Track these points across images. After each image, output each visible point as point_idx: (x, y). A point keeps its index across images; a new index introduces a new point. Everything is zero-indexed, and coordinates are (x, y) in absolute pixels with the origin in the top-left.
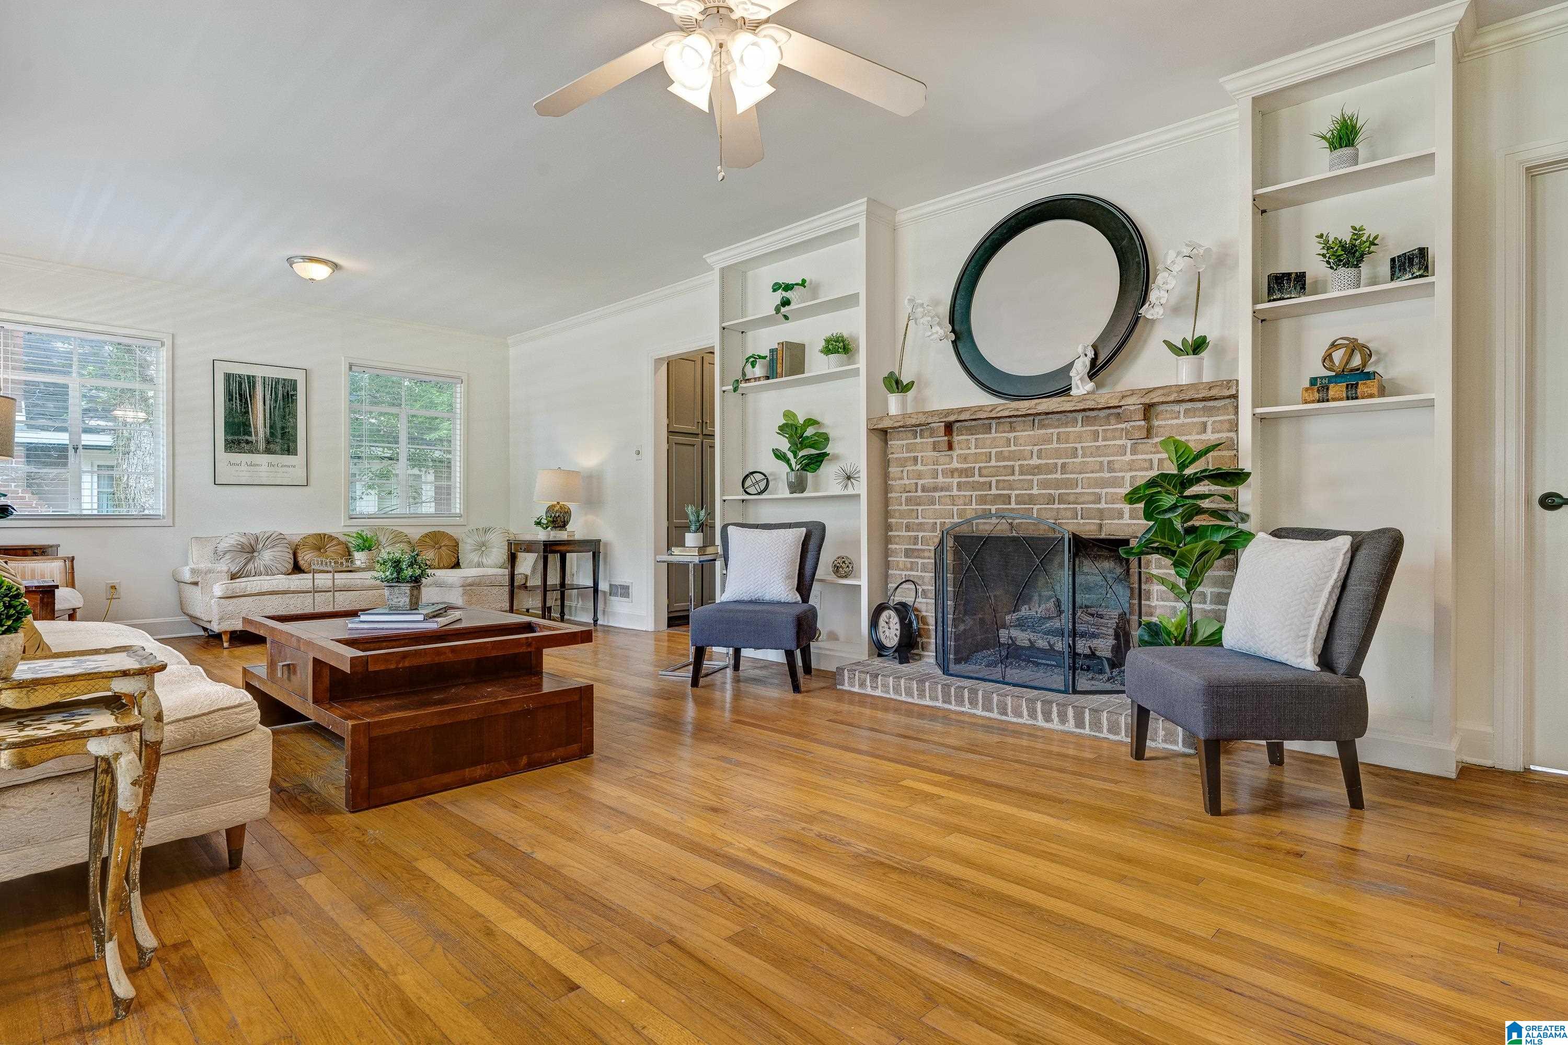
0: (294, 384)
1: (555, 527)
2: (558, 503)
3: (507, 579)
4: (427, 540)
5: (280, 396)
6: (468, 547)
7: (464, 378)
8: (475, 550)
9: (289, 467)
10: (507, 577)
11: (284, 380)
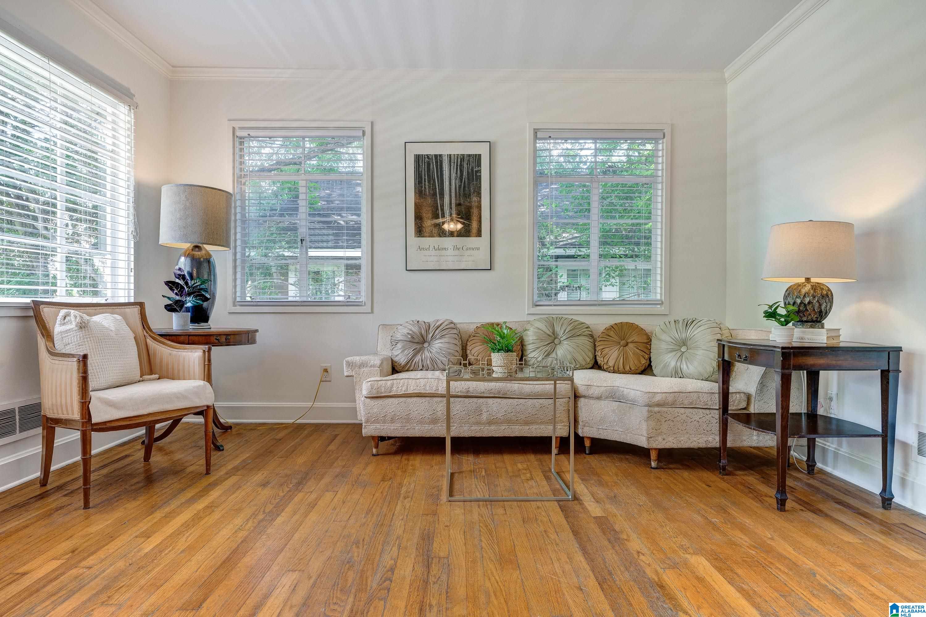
0: (478, 158)
1: (802, 322)
2: (808, 280)
3: (716, 401)
4: (612, 333)
5: (465, 174)
6: (664, 346)
7: (667, 132)
8: (673, 351)
9: (473, 249)
10: (717, 396)
11: (469, 156)
